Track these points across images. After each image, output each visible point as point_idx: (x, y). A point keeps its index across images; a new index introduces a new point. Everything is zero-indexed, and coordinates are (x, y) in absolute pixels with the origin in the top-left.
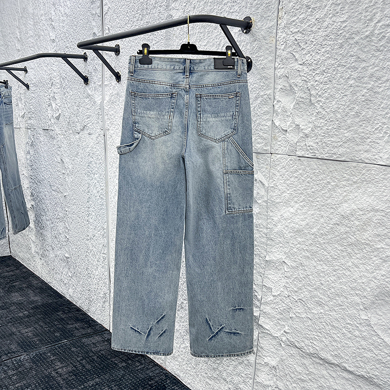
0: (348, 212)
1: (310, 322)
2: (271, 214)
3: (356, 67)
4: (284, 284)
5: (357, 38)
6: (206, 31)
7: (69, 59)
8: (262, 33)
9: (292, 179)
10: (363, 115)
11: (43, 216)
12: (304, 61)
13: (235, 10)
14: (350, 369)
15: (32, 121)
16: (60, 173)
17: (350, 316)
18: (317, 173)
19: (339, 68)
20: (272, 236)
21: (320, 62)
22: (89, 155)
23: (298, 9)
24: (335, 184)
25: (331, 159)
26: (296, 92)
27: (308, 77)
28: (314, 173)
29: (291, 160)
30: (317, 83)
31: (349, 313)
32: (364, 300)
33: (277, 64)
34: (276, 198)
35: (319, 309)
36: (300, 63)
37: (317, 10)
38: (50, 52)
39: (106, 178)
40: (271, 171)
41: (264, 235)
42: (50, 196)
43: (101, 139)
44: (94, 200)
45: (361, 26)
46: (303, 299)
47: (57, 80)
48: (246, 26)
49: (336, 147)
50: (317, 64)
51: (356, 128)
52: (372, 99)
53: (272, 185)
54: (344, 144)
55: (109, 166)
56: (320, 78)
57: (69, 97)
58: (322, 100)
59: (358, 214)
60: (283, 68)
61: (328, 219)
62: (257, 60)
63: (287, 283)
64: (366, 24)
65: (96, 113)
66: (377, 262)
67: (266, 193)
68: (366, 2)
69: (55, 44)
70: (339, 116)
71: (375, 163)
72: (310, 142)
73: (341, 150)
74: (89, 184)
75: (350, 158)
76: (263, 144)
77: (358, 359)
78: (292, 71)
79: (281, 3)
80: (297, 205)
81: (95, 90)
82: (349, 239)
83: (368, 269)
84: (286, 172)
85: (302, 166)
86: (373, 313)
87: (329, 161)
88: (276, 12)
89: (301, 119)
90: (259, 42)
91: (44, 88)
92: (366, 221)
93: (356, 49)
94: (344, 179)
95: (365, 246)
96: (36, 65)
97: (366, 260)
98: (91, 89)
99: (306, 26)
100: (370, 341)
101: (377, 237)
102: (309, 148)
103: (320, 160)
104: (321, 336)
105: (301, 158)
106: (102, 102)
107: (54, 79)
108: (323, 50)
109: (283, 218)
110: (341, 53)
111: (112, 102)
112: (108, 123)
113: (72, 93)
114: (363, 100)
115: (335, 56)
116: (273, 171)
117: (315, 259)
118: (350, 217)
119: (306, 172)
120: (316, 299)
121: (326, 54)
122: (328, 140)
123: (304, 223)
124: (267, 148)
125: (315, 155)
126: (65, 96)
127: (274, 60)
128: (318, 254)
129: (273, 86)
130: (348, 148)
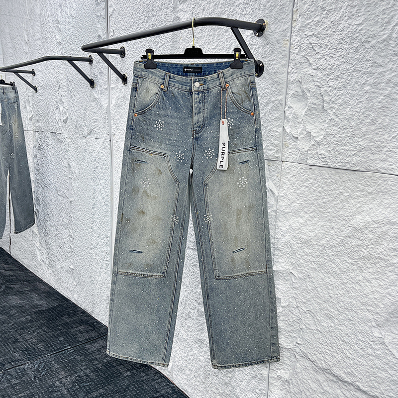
0: (362, 224)
1: (320, 335)
2: (280, 224)
3: (373, 72)
4: (292, 295)
5: (373, 42)
6: (216, 33)
7: (75, 62)
8: (276, 36)
9: (303, 189)
10: (379, 122)
12: (318, 65)
13: (247, 13)
14: (363, 389)
15: (39, 124)
16: (66, 178)
17: (361, 333)
18: (330, 183)
19: (354, 73)
20: (279, 246)
21: (335, 67)
22: (95, 160)
23: (313, 12)
24: (348, 194)
25: (344, 168)
26: (309, 98)
27: (322, 82)
28: (326, 182)
29: (301, 168)
30: (330, 88)
31: (360, 330)
32: (377, 316)
33: (290, 69)
34: (286, 208)
35: (329, 322)
36: (313, 67)
37: (332, 13)
38: (57, 55)
39: (111, 184)
40: (282, 179)
42: (55, 201)
43: (107, 144)
44: (99, 206)
45: (378, 29)
46: (313, 311)
47: (64, 83)
48: (259, 29)
49: (349, 156)
50: (331, 69)
51: (371, 136)
52: (388, 106)
53: (282, 195)
54: (358, 153)
55: (115, 172)
56: (334, 83)
58: (336, 106)
59: (372, 226)
60: (296, 73)
61: (339, 231)
62: (269, 64)
63: (296, 294)
64: (384, 27)
65: (103, 117)
66: (392, 277)
67: (276, 203)
68: (383, 4)
69: (61, 46)
70: (353, 123)
71: (392, 173)
72: (322, 150)
73: (355, 159)
74: (95, 190)
75: (365, 167)
76: (274, 151)
77: (372, 378)
78: (306, 76)
79: (295, 6)
80: (307, 216)
81: (101, 94)
82: (361, 252)
83: (382, 284)
84: (296, 181)
85: (313, 175)
86: (387, 331)
87: (343, 171)
88: (291, 14)
89: (313, 126)
90: (272, 46)
91: (51, 91)
92: (381, 234)
93: (372, 53)
94: (358, 189)
95: (379, 260)
96: (44, 68)
97: (380, 275)
98: (98, 92)
99: (321, 29)
100: (384, 360)
101: (392, 251)
102: (320, 157)
103: (332, 169)
104: (332, 350)
105: (312, 167)
106: (109, 106)
107: (61, 82)
108: (338, 54)
109: (291, 229)
110: (356, 57)
111: (118, 106)
112: (114, 127)
113: (78, 96)
114: (380, 107)
115: (350, 61)
116: (284, 180)
117: (322, 271)
118: (363, 230)
119: (317, 181)
120: (325, 312)
121: (341, 58)
122: (341, 148)
123: (312, 234)
124: (278, 155)
125: (327, 164)
126: (72, 99)
127: (287, 65)
128: (326, 266)
129: (285, 91)
130: (363, 157)
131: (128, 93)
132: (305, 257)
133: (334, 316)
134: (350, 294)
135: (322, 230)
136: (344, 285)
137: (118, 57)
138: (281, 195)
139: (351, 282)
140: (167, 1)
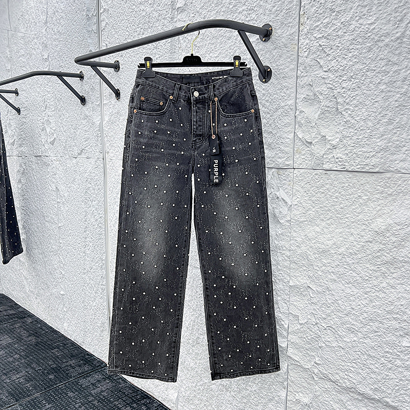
0: (384, 227)
1: (342, 351)
2: (294, 234)
3: (388, 70)
4: (311, 311)
5: (387, 40)
6: (219, 41)
7: (65, 78)
8: (283, 40)
9: (318, 195)
10: (397, 121)
11: (35, 249)
12: (329, 67)
13: (252, 18)
14: (393, 404)
15: (22, 148)
16: (54, 202)
17: (387, 343)
18: (347, 187)
19: (368, 73)
20: (295, 259)
21: (348, 67)
22: (87, 181)
23: (322, 14)
24: (367, 197)
25: (363, 170)
26: (321, 101)
27: (334, 84)
28: (343, 187)
29: (316, 174)
30: (344, 90)
31: (387, 341)
32: (404, 324)
33: (299, 72)
34: (300, 217)
35: (352, 336)
36: (325, 70)
37: (342, 14)
38: (44, 70)
39: (105, 205)
41: (286, 258)
42: (43, 229)
43: (100, 163)
44: (92, 229)
45: (391, 28)
46: (333, 327)
47: (51, 102)
48: (265, 34)
49: (368, 157)
50: (343, 70)
51: (389, 136)
52: (406, 105)
53: (296, 203)
54: (377, 154)
55: (109, 192)
56: (347, 84)
57: (65, 119)
58: (351, 107)
59: (395, 228)
60: (306, 76)
61: (359, 236)
62: (277, 69)
63: (314, 309)
64: (397, 25)
65: (95, 134)
67: (289, 212)
68: (395, 2)
69: (48, 63)
70: (370, 124)
72: (338, 153)
73: (374, 161)
74: (86, 212)
75: (384, 169)
76: (285, 159)
77: (402, 392)
78: (317, 78)
79: (302, 9)
80: (324, 224)
81: (93, 111)
82: (384, 257)
83: (408, 289)
84: (311, 188)
85: (330, 181)
87: (360, 174)
88: (298, 18)
89: (327, 130)
90: (280, 50)
91: (37, 112)
92: (404, 236)
93: (386, 52)
94: (378, 192)
95: (404, 264)
96: (28, 87)
98: (89, 109)
99: (331, 30)
102: (337, 160)
103: (349, 173)
104: (357, 367)
105: (328, 172)
106: (101, 123)
107: (48, 101)
108: (350, 55)
109: (307, 239)
110: (369, 57)
111: (111, 122)
112: (108, 145)
113: (68, 115)
114: (397, 105)
115: (363, 61)
116: (296, 187)
117: (343, 282)
118: (385, 233)
119: (334, 186)
120: (347, 326)
121: (353, 58)
122: (359, 150)
123: (330, 243)
124: (289, 163)
125: (344, 168)
126: (61, 118)
127: (296, 69)
128: (346, 276)
129: (295, 96)
130: (382, 158)
131: (122, 108)
132: (323, 268)
133: (357, 329)
134: (374, 304)
135: (341, 237)
136: (366, 294)
137: (111, 71)
138: (294, 203)
139: (374, 291)
140: (165, 12)
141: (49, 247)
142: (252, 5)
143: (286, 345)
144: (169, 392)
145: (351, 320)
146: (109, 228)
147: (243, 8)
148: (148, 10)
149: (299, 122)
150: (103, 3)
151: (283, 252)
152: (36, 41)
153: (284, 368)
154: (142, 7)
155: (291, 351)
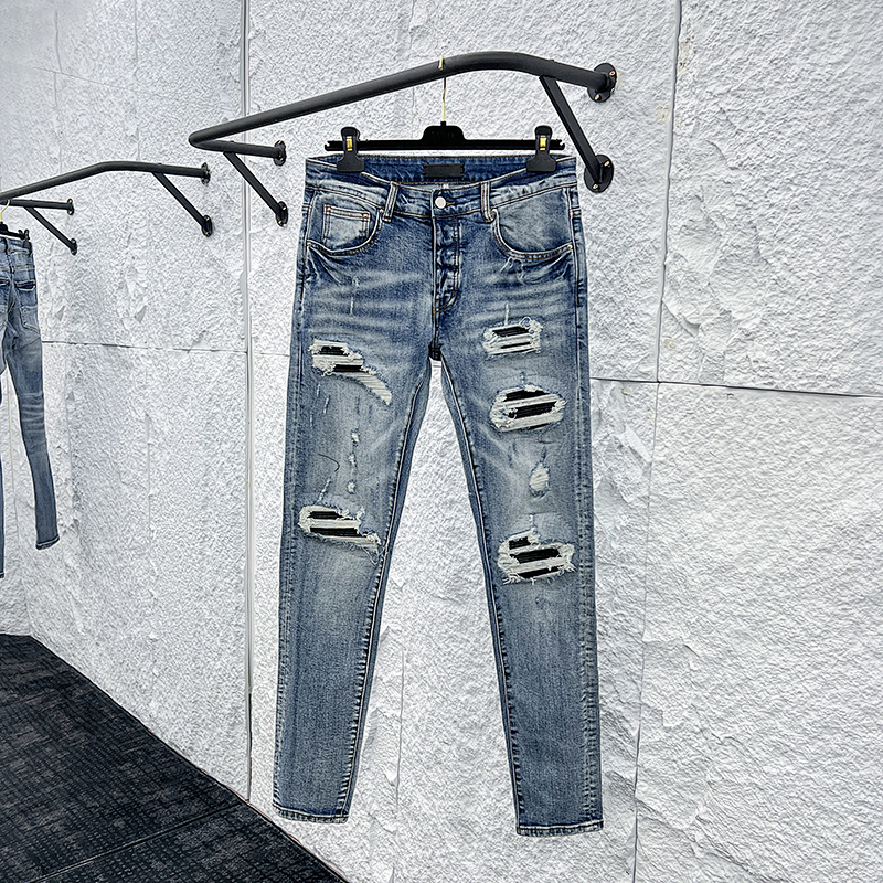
0: (858, 519)
1: (760, 796)
2: (656, 528)
3: (873, 167)
4: (690, 701)
6: (499, 101)
7: (171, 178)
8: (640, 99)
9: (712, 443)
11: (99, 542)
12: (742, 159)
13: (572, 51)
15: (78, 325)
16: (141, 444)
17: (863, 782)
18: (777, 426)
19: (829, 173)
20: (657, 583)
21: (783, 160)
22: (210, 399)
23: (726, 41)
24: (821, 451)
25: (814, 390)
26: (722, 233)
27: (752, 196)
28: (767, 426)
29: (707, 396)
30: (774, 209)
31: (861, 776)
33: (674, 170)
34: (671, 490)
35: (782, 763)
36: (731, 164)
37: (773, 41)
38: (129, 160)
39: (248, 452)
41: (638, 581)
42: (115, 499)
43: (240, 360)
44: (219, 503)
46: (740, 739)
47: (141, 229)
48: (601, 84)
49: (825, 361)
50: (773, 166)
51: (875, 313)
53: (662, 459)
54: (846, 354)
55: (256, 424)
56: (781, 197)
57: (168, 266)
58: (788, 249)
60: (688, 178)
61: (801, 537)
62: (626, 162)
63: (697, 698)
65: (230, 299)
67: (645, 479)
69: (136, 145)
70: (831, 286)
72: (757, 350)
73: (839, 369)
74: (208, 466)
75: (863, 387)
76: (638, 360)
78: (713, 184)
79: (683, 30)
80: (722, 507)
81: (227, 248)
82: (858, 586)
84: (695, 425)
85: (738, 411)
87: (807, 397)
88: (673, 50)
89: (734, 298)
90: (633, 122)
91: (110, 249)
93: (870, 126)
94: (846, 439)
96: (94, 196)
98: (219, 245)
99: (748, 78)
102: (755, 366)
103: (782, 394)
104: (792, 833)
105: (734, 391)
106: (245, 274)
107: (135, 226)
108: (789, 132)
109: (685, 539)
110: (832, 136)
111: (265, 274)
112: (257, 322)
113: (174, 256)
115: (818, 146)
116: (663, 424)
117: (763, 639)
118: (861, 533)
119: (748, 424)
120: (774, 738)
121: (796, 140)
122: (804, 344)
123: (737, 549)
124: (648, 369)
125: (771, 384)
126: (159, 263)
127: (668, 162)
128: (771, 626)
129: (663, 221)
130: (856, 363)
131: (289, 244)
132: (720, 605)
133: (793, 746)
134: (834, 691)
135: (761, 537)
136: (816, 669)
137: (268, 164)
138: (658, 459)
139: (834, 662)
140: (384, 37)
141: (127, 539)
142: (574, 23)
143: (633, 775)
144: (374, 867)
145: (780, 726)
146: (255, 502)
147: (554, 28)
148: (348, 33)
149: (672, 279)
150: (253, 19)
151: (629, 568)
152: (112, 98)
153: (629, 826)
154: (337, 27)
155: (644, 789)
